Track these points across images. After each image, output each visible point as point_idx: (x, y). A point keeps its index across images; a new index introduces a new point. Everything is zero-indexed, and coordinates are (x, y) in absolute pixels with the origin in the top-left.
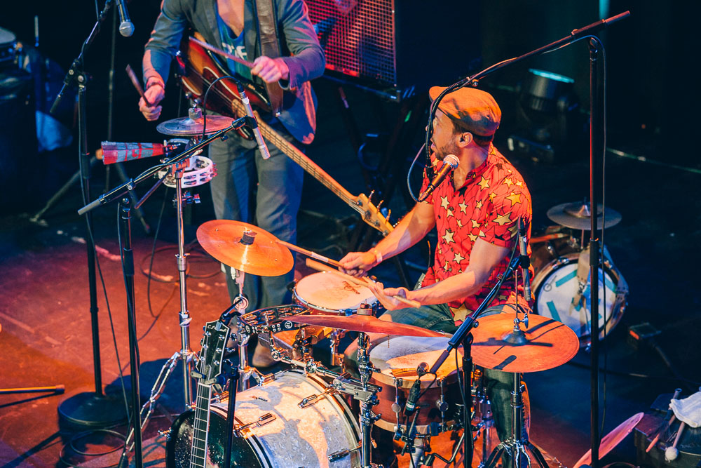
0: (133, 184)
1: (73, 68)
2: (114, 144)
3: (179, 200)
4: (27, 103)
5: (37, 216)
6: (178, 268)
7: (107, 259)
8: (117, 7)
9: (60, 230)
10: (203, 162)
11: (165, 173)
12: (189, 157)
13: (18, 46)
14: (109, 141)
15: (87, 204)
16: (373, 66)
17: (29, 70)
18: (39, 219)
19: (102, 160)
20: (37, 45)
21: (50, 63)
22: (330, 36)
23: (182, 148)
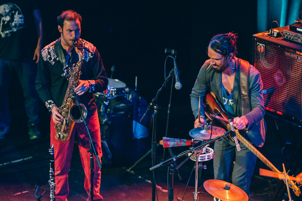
0: (176, 158)
1: (152, 103)
2: (169, 138)
3: (197, 167)
4: (129, 116)
5: (130, 169)
6: (194, 198)
7: (161, 191)
8: (175, 76)
9: (140, 176)
10: (209, 150)
11: (191, 154)
12: (203, 147)
13: (127, 90)
14: (166, 137)
15: (154, 166)
16: (291, 111)
17: (131, 101)
18: (131, 170)
19: (162, 145)
20: (136, 90)
21: (141, 98)
22: (272, 96)
23: (200, 143)
